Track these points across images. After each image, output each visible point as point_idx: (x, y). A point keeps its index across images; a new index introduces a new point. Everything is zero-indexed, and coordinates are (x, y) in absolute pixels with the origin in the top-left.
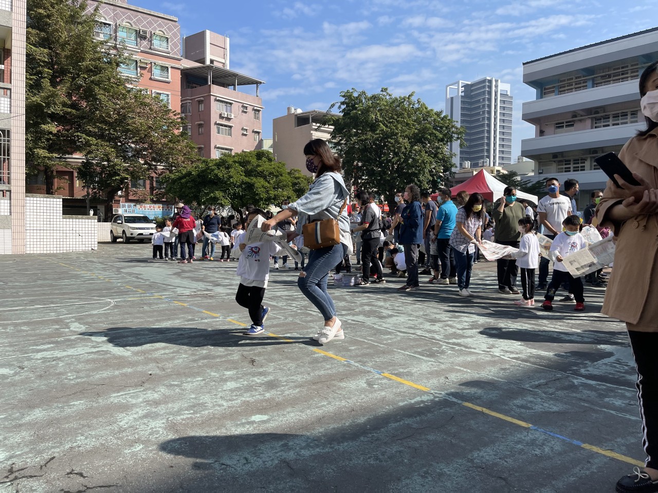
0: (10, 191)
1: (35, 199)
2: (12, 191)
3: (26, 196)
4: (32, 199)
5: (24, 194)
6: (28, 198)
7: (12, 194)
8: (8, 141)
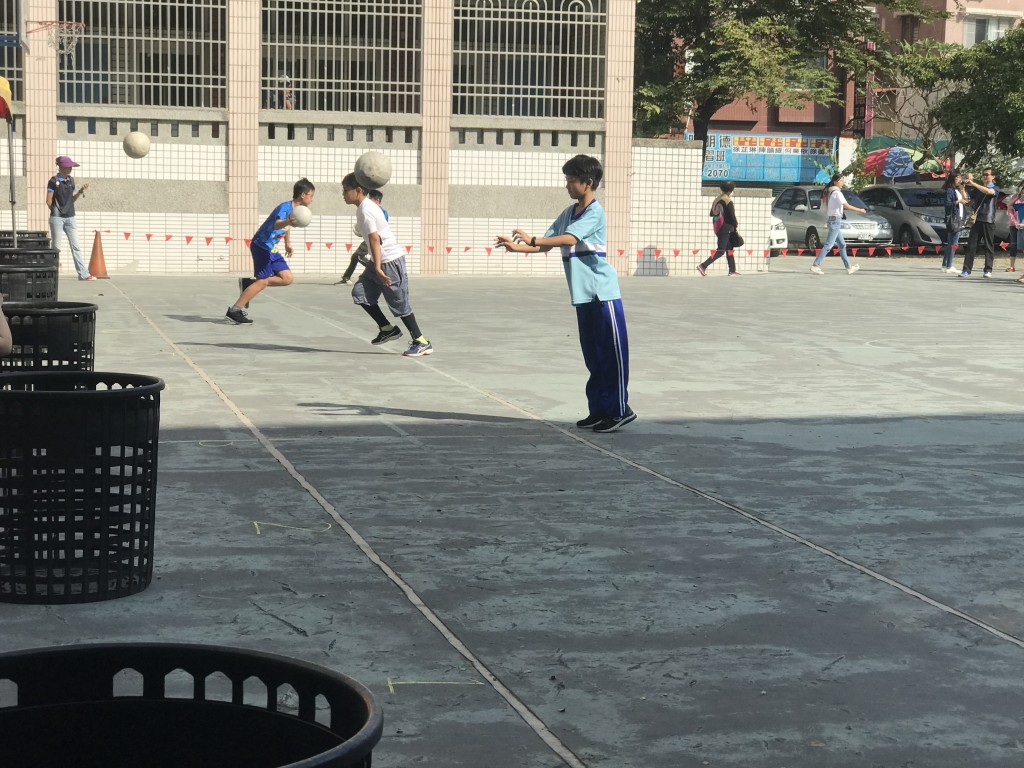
0: (603, 134)
1: (650, 150)
2: (607, 134)
3: (635, 145)
4: (644, 149)
5: (630, 139)
6: (637, 149)
7: (607, 139)
8: (603, 19)
